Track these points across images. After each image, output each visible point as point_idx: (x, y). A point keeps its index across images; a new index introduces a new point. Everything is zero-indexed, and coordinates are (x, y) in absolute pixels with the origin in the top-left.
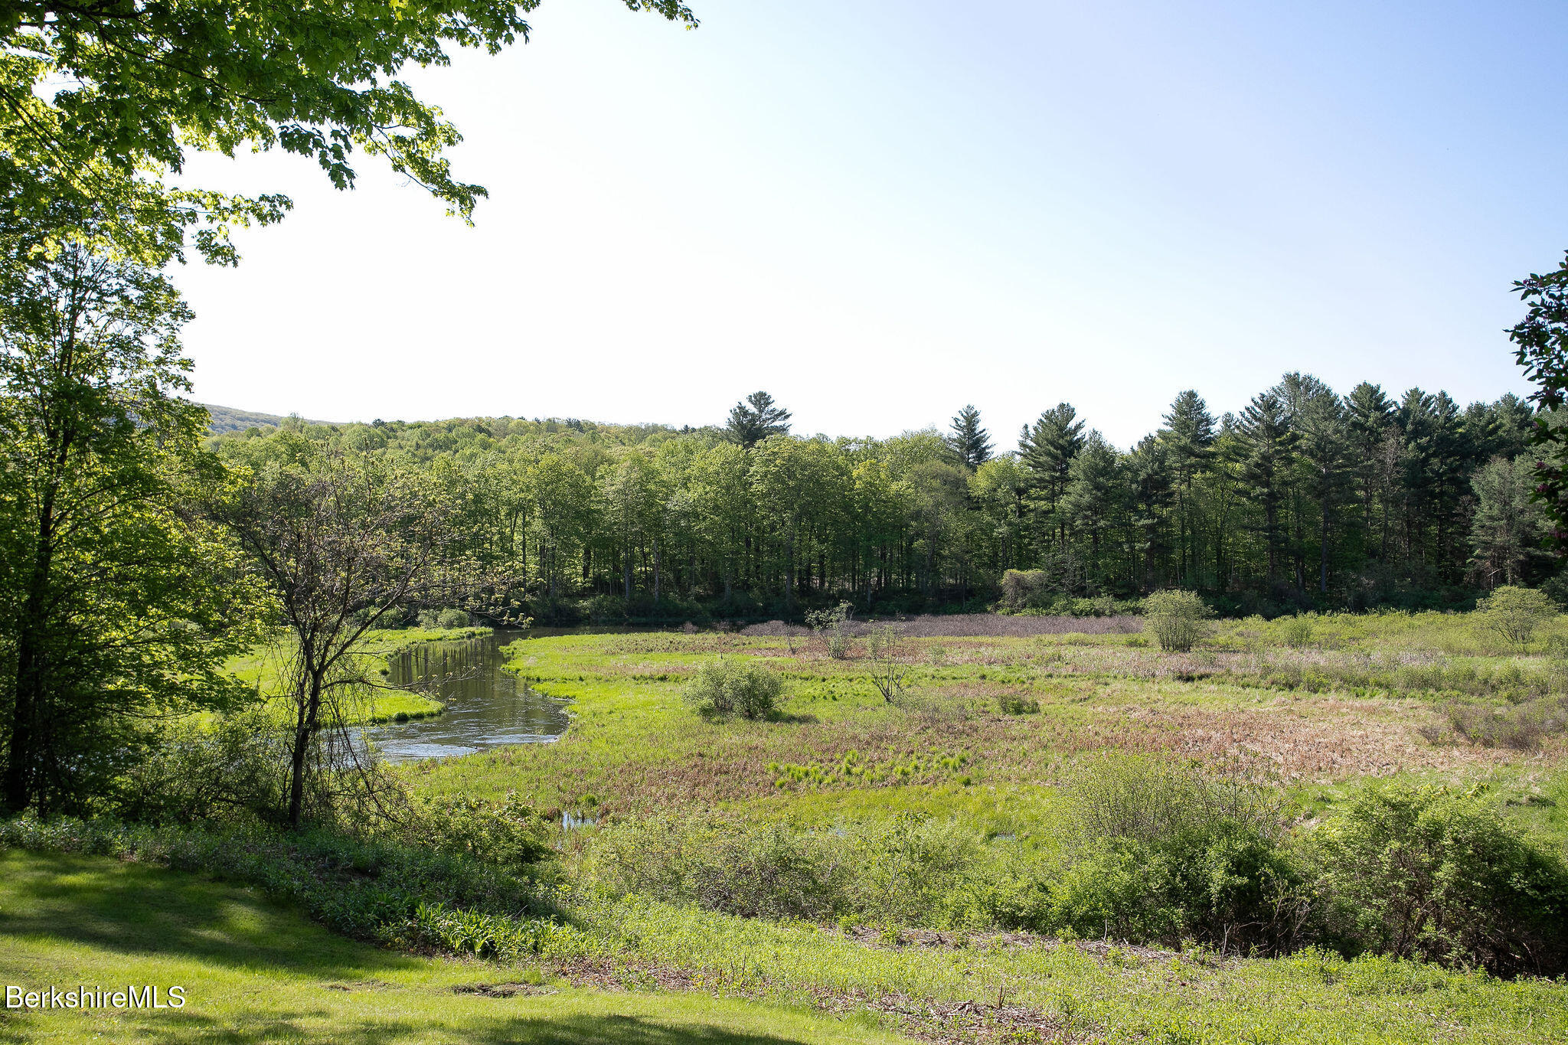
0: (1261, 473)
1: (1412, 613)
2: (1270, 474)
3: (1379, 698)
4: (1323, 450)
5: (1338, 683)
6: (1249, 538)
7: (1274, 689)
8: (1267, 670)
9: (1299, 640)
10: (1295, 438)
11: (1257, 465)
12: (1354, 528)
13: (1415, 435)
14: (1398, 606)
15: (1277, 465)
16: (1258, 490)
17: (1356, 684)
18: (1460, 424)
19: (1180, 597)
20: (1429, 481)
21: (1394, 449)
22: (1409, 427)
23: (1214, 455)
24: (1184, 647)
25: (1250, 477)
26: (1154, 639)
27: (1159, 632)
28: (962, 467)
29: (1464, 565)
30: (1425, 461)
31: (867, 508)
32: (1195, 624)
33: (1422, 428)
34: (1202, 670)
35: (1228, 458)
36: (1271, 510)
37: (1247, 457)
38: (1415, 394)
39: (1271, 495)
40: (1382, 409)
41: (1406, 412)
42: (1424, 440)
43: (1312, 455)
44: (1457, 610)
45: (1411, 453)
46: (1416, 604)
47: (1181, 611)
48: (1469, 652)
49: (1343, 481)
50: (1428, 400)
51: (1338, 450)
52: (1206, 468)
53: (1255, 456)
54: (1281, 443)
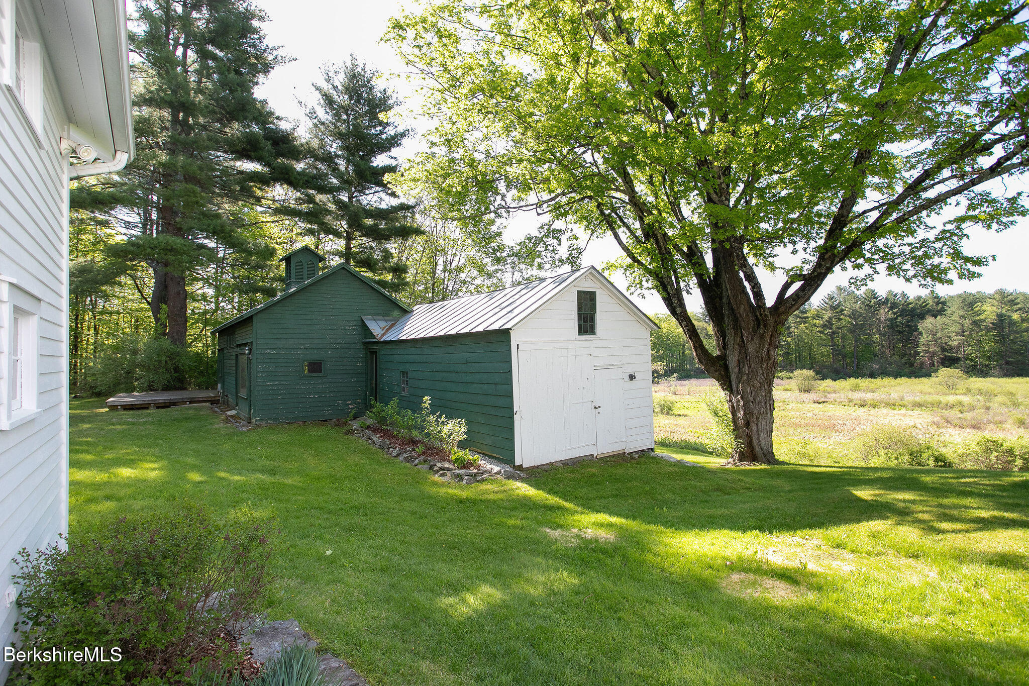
0: (828, 324)
1: (896, 378)
2: (832, 324)
3: (903, 411)
4: (854, 315)
5: (883, 405)
6: (824, 349)
7: (857, 407)
8: (851, 401)
9: (855, 389)
10: (842, 310)
11: (827, 321)
12: (868, 345)
13: (891, 308)
14: (889, 376)
15: (834, 321)
16: (828, 331)
17: (892, 405)
18: (911, 303)
19: (805, 372)
20: (897, 326)
21: (884, 314)
22: (889, 305)
23: (808, 317)
24: (808, 391)
25: (824, 326)
26: (797, 388)
27: (798, 385)
28: (704, 323)
29: (915, 359)
30: (896, 318)
31: (668, 339)
32: (812, 382)
33: (894, 306)
34: (823, 400)
35: (814, 318)
36: (833, 339)
37: (822, 318)
38: (890, 292)
39: (833, 333)
40: (876, 298)
41: (887, 300)
42: (896, 310)
43: (850, 317)
44: (916, 377)
45: (890, 315)
46: (897, 375)
47: (806, 378)
48: (930, 394)
49: (862, 327)
50: (896, 294)
51: (861, 315)
52: (805, 322)
53: (826, 317)
54: (836, 313)
